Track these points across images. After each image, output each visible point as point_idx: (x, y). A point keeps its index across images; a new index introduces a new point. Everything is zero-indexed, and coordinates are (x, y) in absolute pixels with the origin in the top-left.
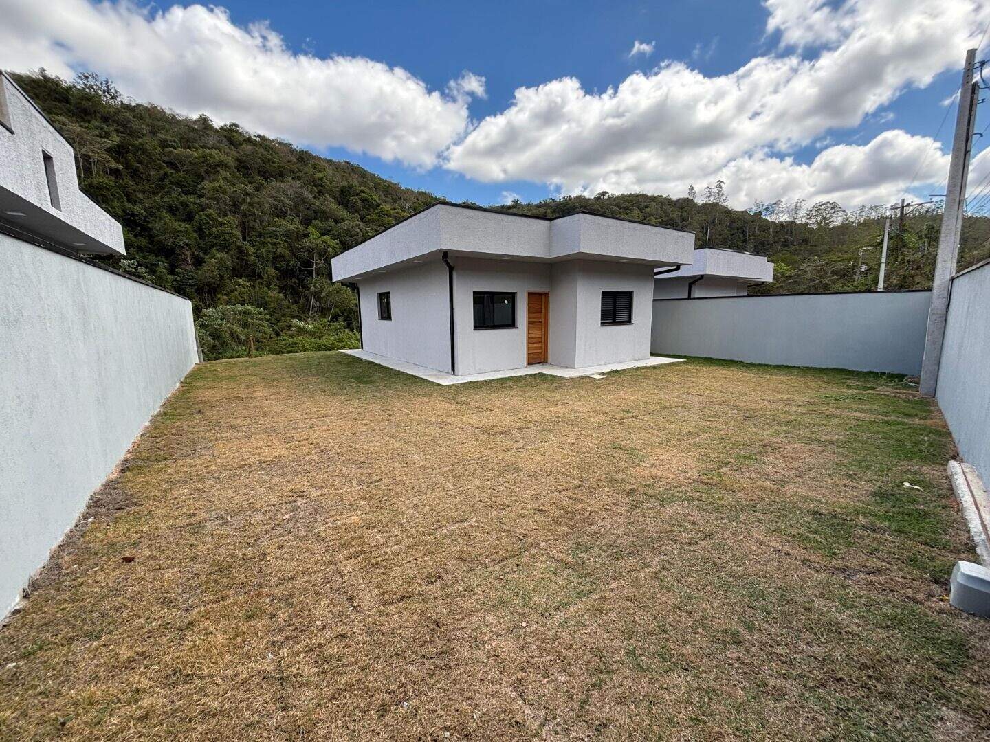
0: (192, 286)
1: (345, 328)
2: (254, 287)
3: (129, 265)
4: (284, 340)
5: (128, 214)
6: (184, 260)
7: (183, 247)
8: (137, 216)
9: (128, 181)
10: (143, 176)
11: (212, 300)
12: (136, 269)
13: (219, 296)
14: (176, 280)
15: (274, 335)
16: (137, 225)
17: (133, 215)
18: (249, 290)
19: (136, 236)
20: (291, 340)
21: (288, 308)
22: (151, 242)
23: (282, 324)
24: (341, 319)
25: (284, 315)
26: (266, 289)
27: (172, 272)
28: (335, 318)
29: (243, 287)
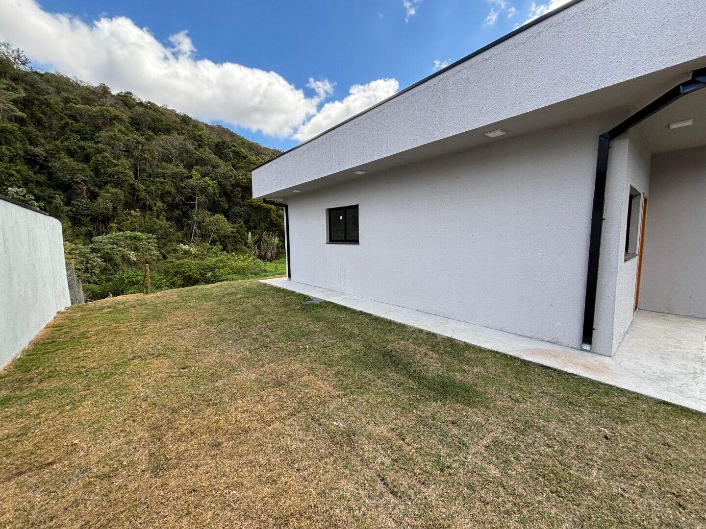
0: (87, 216)
1: (222, 251)
2: (144, 217)
3: (17, 193)
4: (172, 262)
5: (29, 155)
6: (80, 194)
7: (80, 183)
8: (38, 156)
9: (31, 128)
10: (47, 125)
11: (106, 228)
12: (24, 196)
13: (112, 225)
14: (71, 211)
15: (161, 258)
16: (38, 163)
17: (34, 155)
18: (140, 220)
19: (35, 173)
20: (178, 262)
21: (174, 235)
22: (50, 179)
23: (169, 248)
24: (218, 243)
25: (170, 241)
26: (155, 219)
27: (68, 204)
28: (213, 242)
29: (135, 218)
